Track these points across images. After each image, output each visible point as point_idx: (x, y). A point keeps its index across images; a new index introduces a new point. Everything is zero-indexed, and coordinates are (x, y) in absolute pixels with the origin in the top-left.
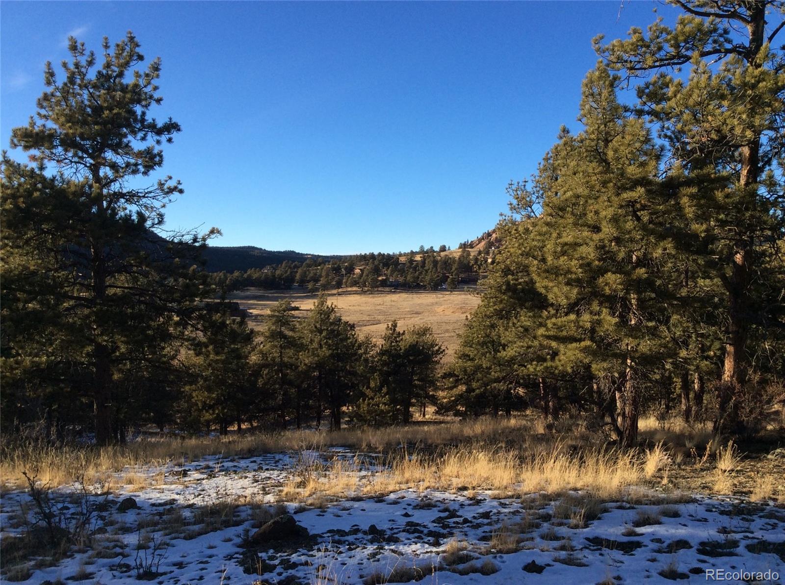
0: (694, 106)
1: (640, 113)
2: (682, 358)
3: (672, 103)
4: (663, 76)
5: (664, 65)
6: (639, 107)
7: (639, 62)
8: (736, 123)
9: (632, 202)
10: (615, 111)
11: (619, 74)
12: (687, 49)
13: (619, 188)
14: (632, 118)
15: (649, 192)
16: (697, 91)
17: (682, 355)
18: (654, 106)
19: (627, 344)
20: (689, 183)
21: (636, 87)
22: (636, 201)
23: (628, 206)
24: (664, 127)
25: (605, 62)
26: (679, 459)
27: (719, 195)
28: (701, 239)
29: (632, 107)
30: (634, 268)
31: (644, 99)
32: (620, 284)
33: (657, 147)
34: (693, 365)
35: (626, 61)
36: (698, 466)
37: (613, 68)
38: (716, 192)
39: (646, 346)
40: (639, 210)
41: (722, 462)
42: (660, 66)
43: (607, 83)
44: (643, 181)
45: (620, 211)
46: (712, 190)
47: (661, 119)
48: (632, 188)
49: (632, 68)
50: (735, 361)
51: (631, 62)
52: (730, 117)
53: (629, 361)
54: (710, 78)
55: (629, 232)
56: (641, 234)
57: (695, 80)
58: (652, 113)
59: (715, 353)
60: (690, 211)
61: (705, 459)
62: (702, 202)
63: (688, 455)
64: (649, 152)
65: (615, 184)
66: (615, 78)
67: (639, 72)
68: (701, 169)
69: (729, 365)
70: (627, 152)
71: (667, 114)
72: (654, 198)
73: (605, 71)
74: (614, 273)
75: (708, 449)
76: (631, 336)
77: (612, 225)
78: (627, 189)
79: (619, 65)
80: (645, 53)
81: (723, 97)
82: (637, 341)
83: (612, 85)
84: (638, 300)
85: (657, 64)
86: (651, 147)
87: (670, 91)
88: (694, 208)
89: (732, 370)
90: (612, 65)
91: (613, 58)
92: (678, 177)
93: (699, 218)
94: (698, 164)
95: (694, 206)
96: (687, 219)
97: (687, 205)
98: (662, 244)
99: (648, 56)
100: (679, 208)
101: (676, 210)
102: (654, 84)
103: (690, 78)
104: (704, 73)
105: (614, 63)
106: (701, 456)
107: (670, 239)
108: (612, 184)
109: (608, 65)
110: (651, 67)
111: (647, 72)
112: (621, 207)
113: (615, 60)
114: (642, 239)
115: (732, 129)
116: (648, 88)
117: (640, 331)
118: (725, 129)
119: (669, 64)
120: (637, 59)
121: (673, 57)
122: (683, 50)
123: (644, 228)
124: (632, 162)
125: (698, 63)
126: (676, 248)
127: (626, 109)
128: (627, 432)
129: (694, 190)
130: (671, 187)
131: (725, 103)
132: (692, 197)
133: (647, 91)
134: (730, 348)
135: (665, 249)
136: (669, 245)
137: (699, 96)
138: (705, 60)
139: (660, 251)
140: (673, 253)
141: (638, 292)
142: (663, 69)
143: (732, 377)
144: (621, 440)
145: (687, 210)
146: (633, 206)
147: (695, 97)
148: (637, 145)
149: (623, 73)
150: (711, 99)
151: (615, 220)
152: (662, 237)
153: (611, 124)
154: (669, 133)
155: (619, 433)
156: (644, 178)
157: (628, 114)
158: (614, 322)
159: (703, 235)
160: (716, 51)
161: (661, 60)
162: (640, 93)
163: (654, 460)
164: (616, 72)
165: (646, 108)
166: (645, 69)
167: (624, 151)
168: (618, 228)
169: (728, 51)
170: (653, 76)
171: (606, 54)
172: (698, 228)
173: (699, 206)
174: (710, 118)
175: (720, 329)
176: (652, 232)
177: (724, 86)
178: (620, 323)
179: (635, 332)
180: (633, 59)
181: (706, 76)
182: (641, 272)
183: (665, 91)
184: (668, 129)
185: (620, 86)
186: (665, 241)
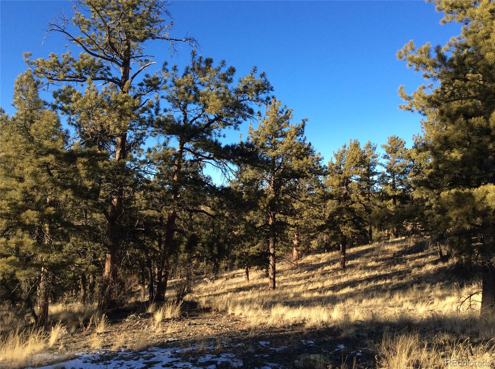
0: (87, 109)
1: (54, 107)
2: (78, 264)
3: (75, 105)
4: (69, 87)
5: (71, 80)
6: (54, 103)
7: (56, 75)
8: (111, 123)
9: (47, 164)
10: (37, 104)
11: (42, 80)
12: (86, 74)
13: (38, 154)
14: (48, 109)
15: (58, 158)
16: (89, 101)
17: (78, 262)
18: (64, 105)
19: (41, 257)
20: (83, 155)
21: (53, 91)
22: (49, 163)
23: (44, 166)
24: (70, 119)
25: (33, 71)
26: (73, 330)
27: (100, 164)
28: (89, 190)
29: (49, 103)
30: (47, 207)
31: (58, 99)
32: (36, 217)
33: (64, 130)
34: (84, 268)
35: (47, 73)
36: (84, 333)
37: (38, 76)
38: (99, 162)
39: (54, 258)
40: (52, 169)
41: (99, 328)
42: (69, 81)
43: (32, 84)
44: (53, 151)
45: (38, 169)
46: (97, 160)
47: (68, 113)
48: (46, 155)
49: (51, 78)
50: (111, 263)
51: (50, 74)
52: (107, 119)
53: (43, 268)
54: (97, 94)
55: (44, 184)
56: (51, 185)
57: (88, 94)
58: (62, 108)
59: (102, 259)
60: (83, 173)
61: (88, 327)
62: (91, 167)
63: (78, 327)
64: (58, 133)
65: (35, 151)
66: (38, 83)
67: (55, 82)
68: (90, 147)
69: (108, 266)
70: (44, 131)
71: (72, 111)
72: (61, 162)
73: (31, 76)
74: (32, 210)
75: (91, 321)
76: (44, 252)
77: (32, 178)
78: (43, 155)
79: (42, 75)
80: (60, 70)
81: (104, 107)
82: (47, 255)
83: (35, 86)
84: (49, 228)
85: (67, 79)
86: (60, 130)
87: (73, 97)
88: (85, 171)
89: (109, 269)
90: (37, 74)
91: (38, 69)
92: (77, 151)
93: (88, 177)
94: (89, 144)
95: (86, 170)
96: (81, 177)
97: (81, 168)
98: (65, 192)
99: (61, 73)
100: (76, 170)
101: (75, 171)
102: (64, 91)
103: (86, 92)
104: (93, 91)
105: (38, 72)
106: (86, 326)
107: (70, 189)
108: (33, 151)
109: (35, 73)
110: (62, 80)
111: (60, 82)
112: (39, 166)
113: (40, 71)
114: (52, 188)
115: (109, 126)
116: (60, 93)
117: (50, 248)
118: (105, 126)
119: (74, 80)
120: (54, 73)
121: (77, 77)
122: (84, 74)
123: (54, 181)
124: (48, 138)
125: (90, 83)
126: (74, 195)
127: (45, 103)
128: (41, 316)
129: (85, 160)
130: (71, 157)
131: (105, 110)
132: (84, 164)
133: (60, 94)
134: (109, 256)
135: (67, 196)
136: (69, 192)
137: (90, 104)
138: (94, 83)
139: (64, 196)
140: (72, 198)
141: (50, 223)
142: (71, 83)
143: (109, 273)
144: (36, 322)
145: (81, 172)
146: (47, 166)
147: (88, 104)
148: (51, 128)
149: (45, 80)
150: (97, 107)
151: (34, 175)
152: (65, 187)
153: (35, 111)
154: (75, 123)
155: (36, 318)
156: (54, 149)
157: (47, 106)
158: (32, 243)
159: (90, 188)
160: (102, 79)
161: (70, 77)
162: (55, 95)
163: (56, 333)
164: (39, 79)
165: (59, 105)
166: (59, 80)
167: (42, 130)
168: (36, 180)
169: (109, 80)
170: (63, 86)
171: (33, 66)
172: (88, 183)
173: (89, 170)
174: (96, 118)
175: (101, 245)
176: (59, 184)
177: (105, 100)
178: (36, 243)
179: (47, 249)
180: (52, 72)
181: (94, 92)
182: (51, 209)
183: (70, 96)
184: (73, 120)
185: (43, 88)
186: (67, 191)
